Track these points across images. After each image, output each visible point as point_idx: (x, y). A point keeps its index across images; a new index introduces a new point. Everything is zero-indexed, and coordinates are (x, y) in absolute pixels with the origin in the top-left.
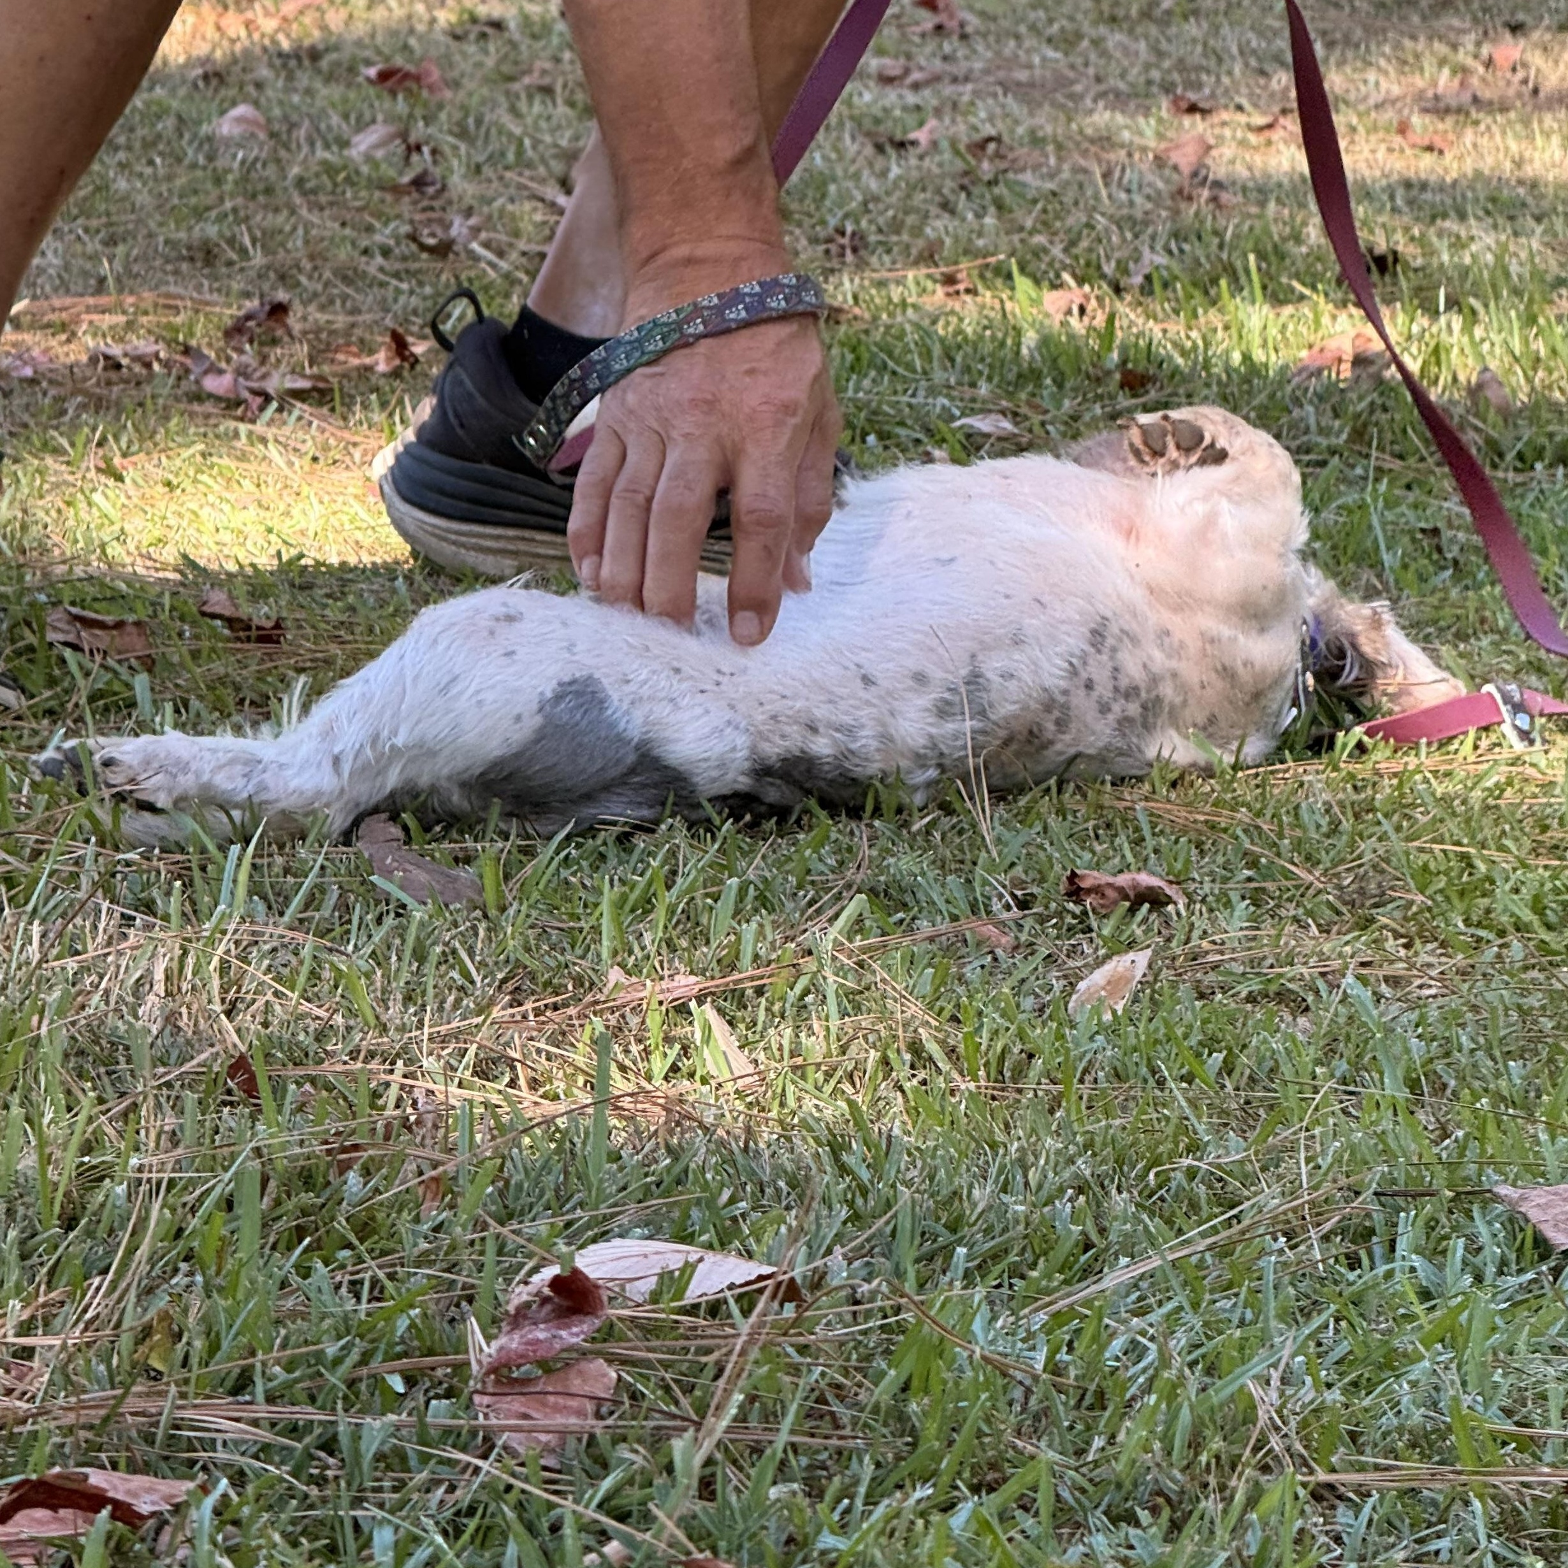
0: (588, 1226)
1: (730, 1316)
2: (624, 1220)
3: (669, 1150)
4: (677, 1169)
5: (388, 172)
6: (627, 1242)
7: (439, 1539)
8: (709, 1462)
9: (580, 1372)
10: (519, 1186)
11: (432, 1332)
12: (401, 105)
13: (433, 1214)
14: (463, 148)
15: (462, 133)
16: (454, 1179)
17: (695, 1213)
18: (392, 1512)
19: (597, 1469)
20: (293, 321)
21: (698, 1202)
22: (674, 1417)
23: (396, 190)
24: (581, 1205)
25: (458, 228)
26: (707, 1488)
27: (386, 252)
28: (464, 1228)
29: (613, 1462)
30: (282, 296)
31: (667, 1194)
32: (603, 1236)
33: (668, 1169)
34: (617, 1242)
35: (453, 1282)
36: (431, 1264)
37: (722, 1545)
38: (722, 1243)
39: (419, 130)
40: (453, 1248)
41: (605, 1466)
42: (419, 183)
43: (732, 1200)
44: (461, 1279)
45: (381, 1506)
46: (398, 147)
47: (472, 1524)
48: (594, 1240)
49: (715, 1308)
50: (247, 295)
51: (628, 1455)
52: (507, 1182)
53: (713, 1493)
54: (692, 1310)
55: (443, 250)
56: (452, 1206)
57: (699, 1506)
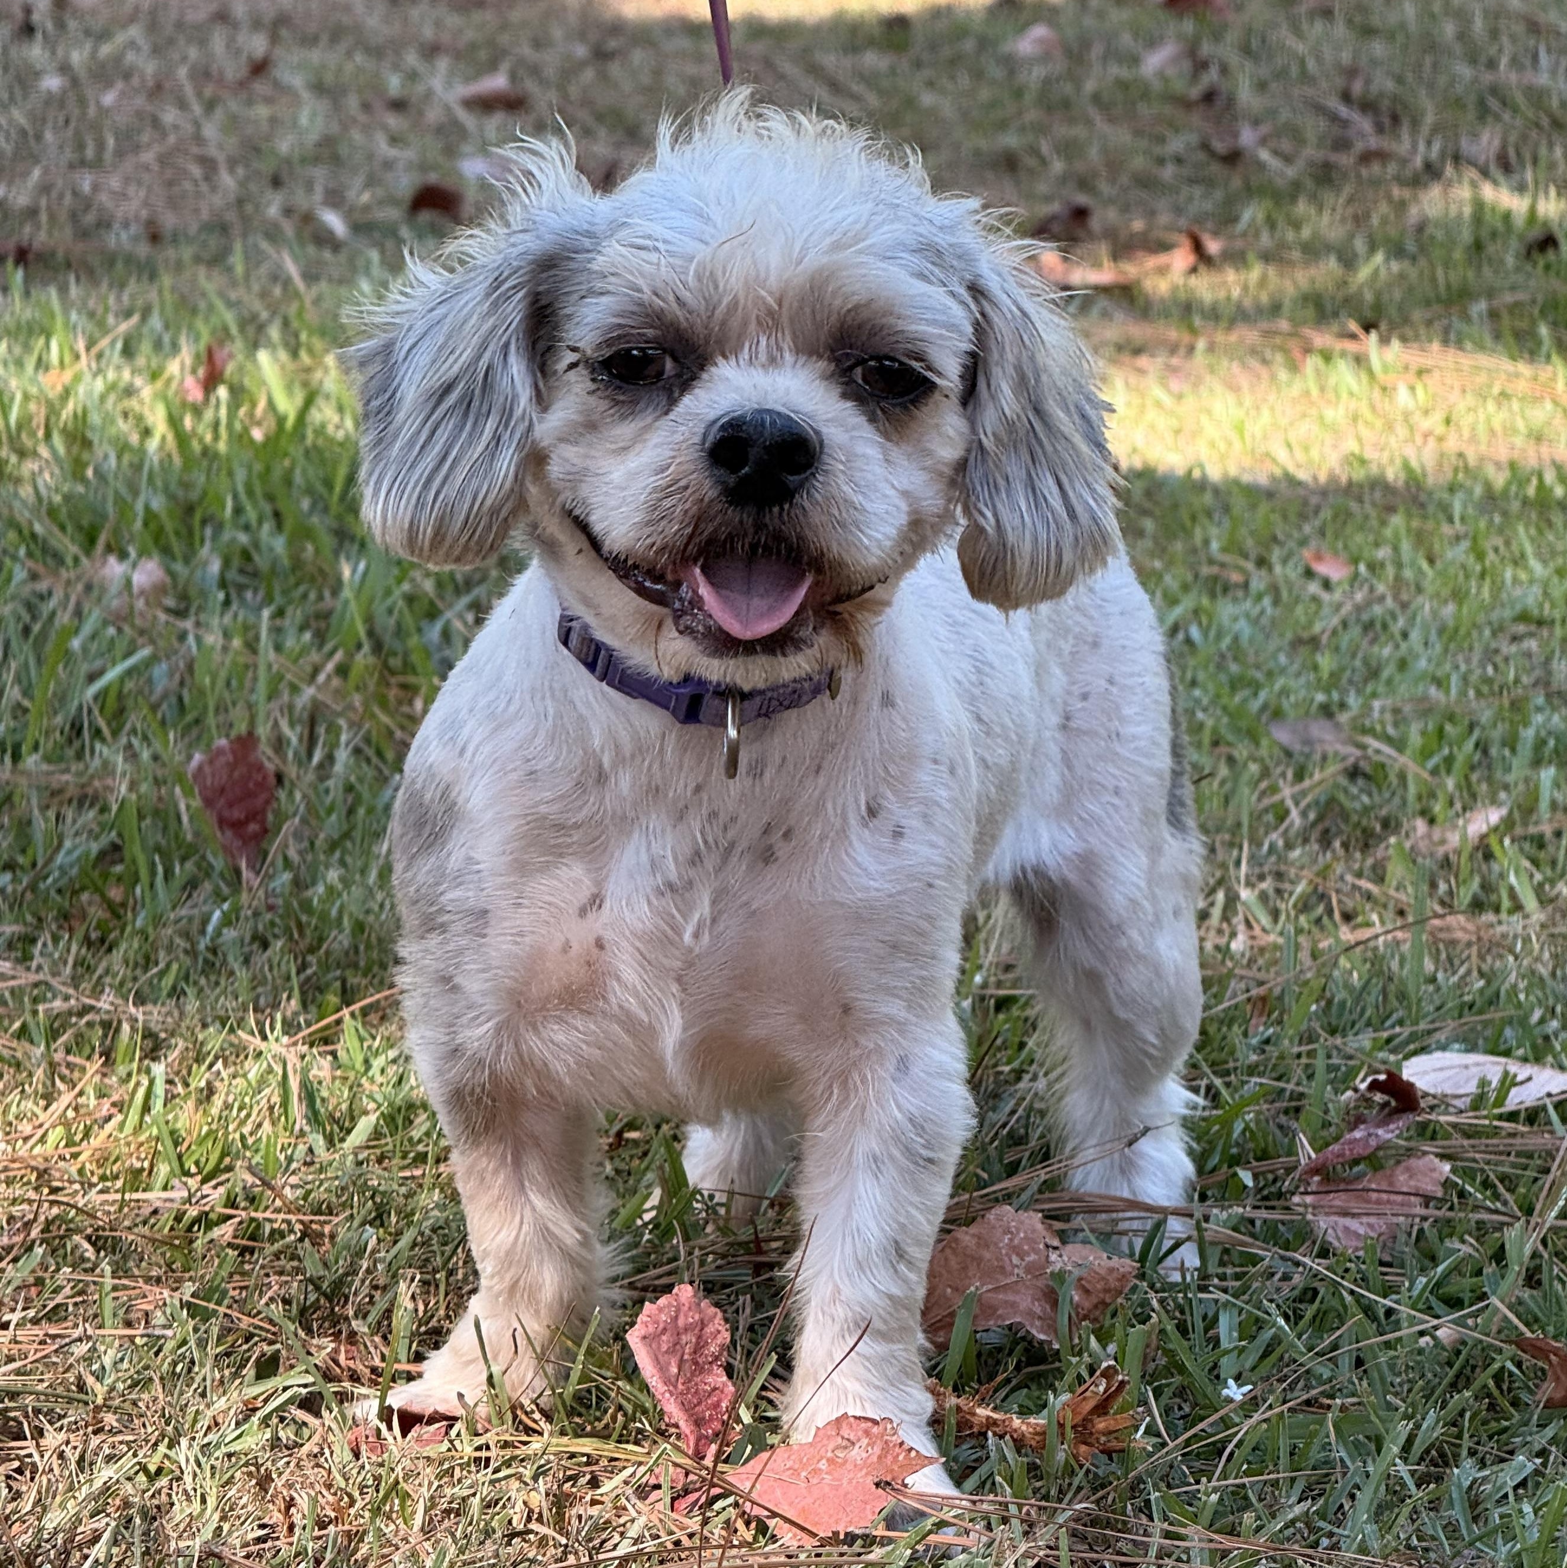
0: (1408, 1042)
1: (1549, 1123)
2: (1441, 1037)
3: (1481, 974)
4: (1489, 992)
5: (1179, 86)
6: (1448, 1055)
7: (1281, 1321)
8: (1535, 1255)
9: (1408, 1169)
10: (1343, 1004)
11: (1265, 1136)
12: (1188, 26)
13: (1262, 1030)
14: (1249, 65)
15: (1246, 50)
16: (1280, 998)
17: (1508, 1032)
18: (1236, 1296)
19: (1427, 1263)
20: (1095, 223)
21: (1510, 1021)
22: (1496, 1212)
23: (1187, 104)
24: (1401, 1023)
25: (1247, 137)
26: (1532, 1279)
27: (1179, 160)
28: (1291, 1041)
29: (1441, 1254)
30: (1082, 199)
31: (1481, 1012)
32: (1423, 1050)
33: (1482, 991)
34: (1438, 1054)
35: (1283, 1090)
36: (1260, 1075)
37: (1551, 1329)
38: (1537, 1057)
39: (1206, 49)
40: (1281, 1057)
41: (1434, 1260)
42: (1209, 97)
43: (1542, 1021)
44: (1290, 1086)
45: (1225, 1291)
46: (1187, 65)
47: (1310, 1311)
48: (1415, 1053)
49: (1533, 1116)
50: (1048, 199)
51: (1457, 1245)
52: (1330, 1002)
53: (1539, 1283)
54: (1512, 1116)
55: (1233, 158)
56: (1280, 1022)
57: (1526, 1294)
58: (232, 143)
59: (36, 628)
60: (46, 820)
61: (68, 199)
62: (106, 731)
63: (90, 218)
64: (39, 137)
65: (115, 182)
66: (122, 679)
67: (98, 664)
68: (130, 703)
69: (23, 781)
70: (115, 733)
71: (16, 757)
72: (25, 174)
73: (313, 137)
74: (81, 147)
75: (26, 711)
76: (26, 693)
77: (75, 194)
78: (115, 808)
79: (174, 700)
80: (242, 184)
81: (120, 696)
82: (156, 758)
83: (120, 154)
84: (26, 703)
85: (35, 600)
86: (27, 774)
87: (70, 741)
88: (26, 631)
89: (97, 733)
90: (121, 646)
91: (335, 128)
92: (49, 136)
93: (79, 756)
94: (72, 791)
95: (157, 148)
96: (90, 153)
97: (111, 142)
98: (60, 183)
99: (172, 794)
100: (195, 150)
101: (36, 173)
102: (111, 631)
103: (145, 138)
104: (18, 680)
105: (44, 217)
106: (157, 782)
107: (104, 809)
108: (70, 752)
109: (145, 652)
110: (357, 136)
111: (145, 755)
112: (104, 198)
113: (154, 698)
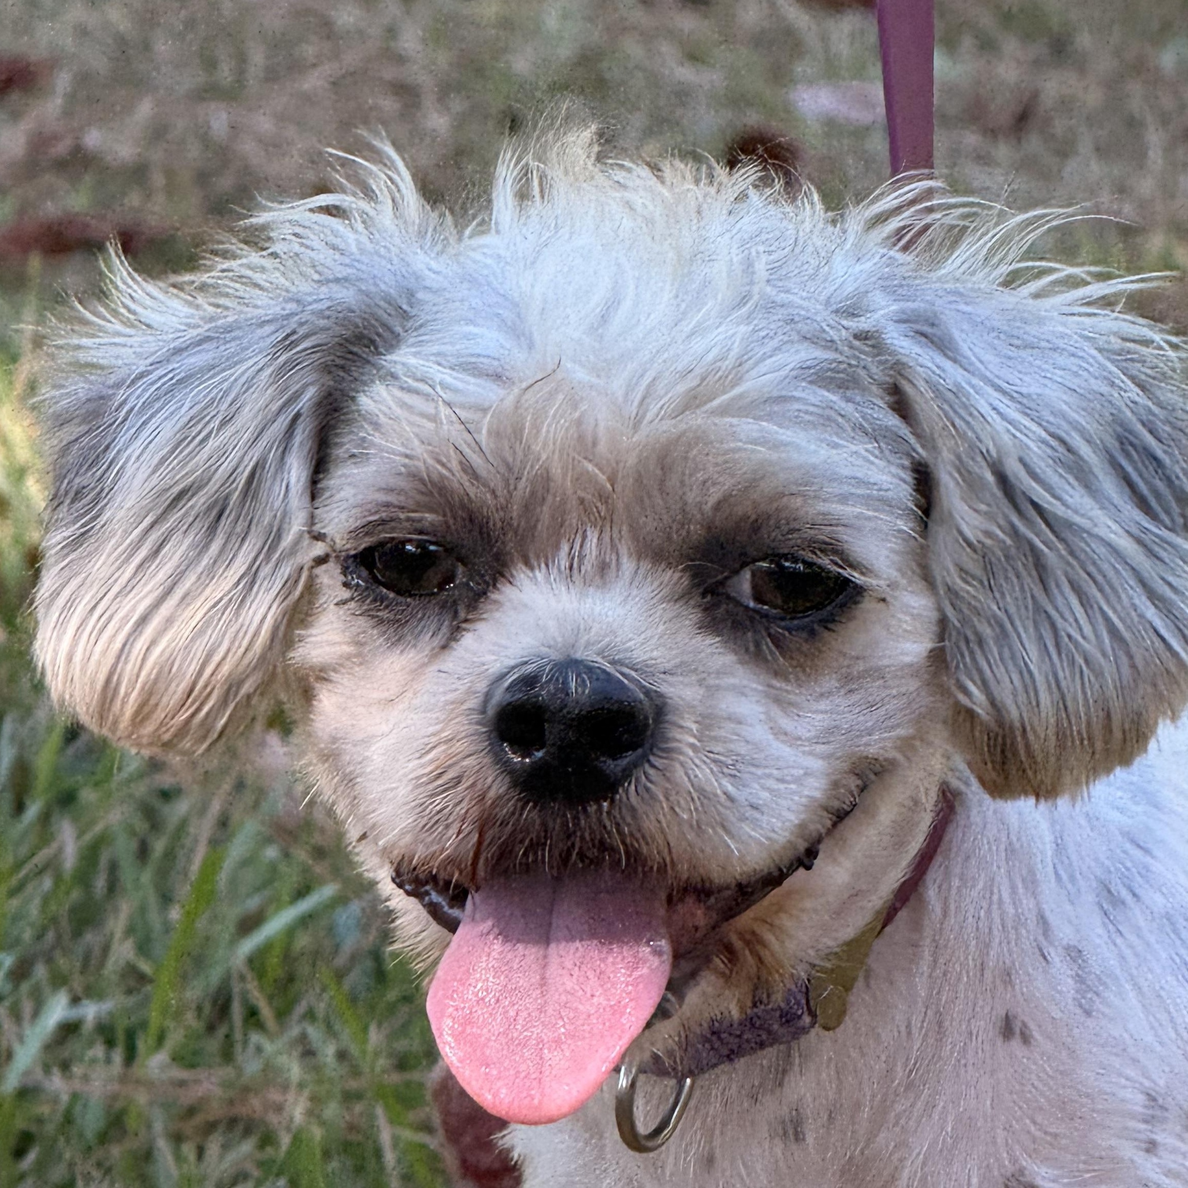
58: (443, 59)
59: (159, 846)
60: (179, 1158)
61: (194, 151)
62: (266, 1012)
63: (225, 183)
64: (146, 46)
65: (264, 124)
66: (290, 932)
67: (253, 903)
68: (304, 969)
69: (142, 1098)
70: (282, 1015)
71: (130, 1056)
72: (129, 108)
73: (565, 51)
74: (211, 64)
75: (142, 978)
76: (144, 948)
77: (205, 139)
78: (285, 1140)
79: (369, 964)
80: (460, 123)
81: (288, 957)
82: (342, 1055)
83: (272, 76)
84: (145, 967)
85: (157, 803)
86: (149, 1084)
87: (211, 1028)
88: (143, 852)
89: (252, 1014)
90: (291, 877)
91: (596, 36)
92: (163, 47)
93: (227, 1055)
94: (216, 1111)
95: (328, 69)
96: (225, 73)
97: (258, 57)
98: (181, 124)
99: (372, 1117)
100: (389, 73)
101: (145, 109)
102: (271, 853)
103: (309, 51)
104: (130, 931)
105: (158, 179)
106: (350, 1097)
107: (267, 1140)
108: (213, 1045)
109: (328, 891)
110: (633, 48)
111: (329, 1051)
112: (248, 148)
113: (341, 960)
